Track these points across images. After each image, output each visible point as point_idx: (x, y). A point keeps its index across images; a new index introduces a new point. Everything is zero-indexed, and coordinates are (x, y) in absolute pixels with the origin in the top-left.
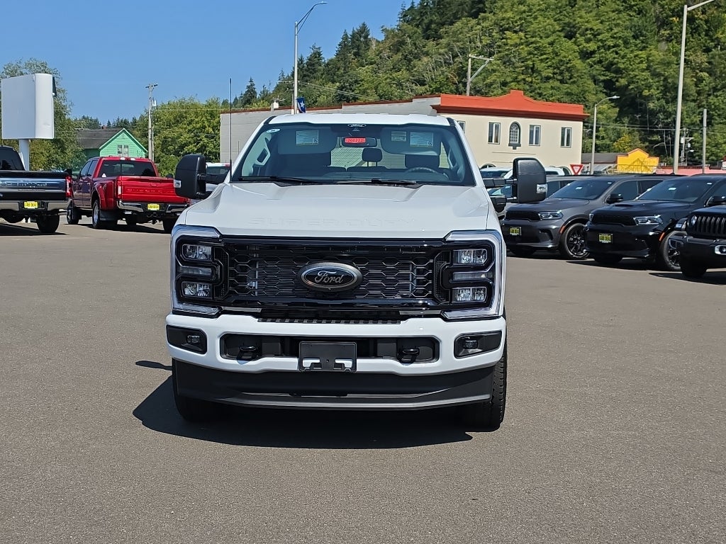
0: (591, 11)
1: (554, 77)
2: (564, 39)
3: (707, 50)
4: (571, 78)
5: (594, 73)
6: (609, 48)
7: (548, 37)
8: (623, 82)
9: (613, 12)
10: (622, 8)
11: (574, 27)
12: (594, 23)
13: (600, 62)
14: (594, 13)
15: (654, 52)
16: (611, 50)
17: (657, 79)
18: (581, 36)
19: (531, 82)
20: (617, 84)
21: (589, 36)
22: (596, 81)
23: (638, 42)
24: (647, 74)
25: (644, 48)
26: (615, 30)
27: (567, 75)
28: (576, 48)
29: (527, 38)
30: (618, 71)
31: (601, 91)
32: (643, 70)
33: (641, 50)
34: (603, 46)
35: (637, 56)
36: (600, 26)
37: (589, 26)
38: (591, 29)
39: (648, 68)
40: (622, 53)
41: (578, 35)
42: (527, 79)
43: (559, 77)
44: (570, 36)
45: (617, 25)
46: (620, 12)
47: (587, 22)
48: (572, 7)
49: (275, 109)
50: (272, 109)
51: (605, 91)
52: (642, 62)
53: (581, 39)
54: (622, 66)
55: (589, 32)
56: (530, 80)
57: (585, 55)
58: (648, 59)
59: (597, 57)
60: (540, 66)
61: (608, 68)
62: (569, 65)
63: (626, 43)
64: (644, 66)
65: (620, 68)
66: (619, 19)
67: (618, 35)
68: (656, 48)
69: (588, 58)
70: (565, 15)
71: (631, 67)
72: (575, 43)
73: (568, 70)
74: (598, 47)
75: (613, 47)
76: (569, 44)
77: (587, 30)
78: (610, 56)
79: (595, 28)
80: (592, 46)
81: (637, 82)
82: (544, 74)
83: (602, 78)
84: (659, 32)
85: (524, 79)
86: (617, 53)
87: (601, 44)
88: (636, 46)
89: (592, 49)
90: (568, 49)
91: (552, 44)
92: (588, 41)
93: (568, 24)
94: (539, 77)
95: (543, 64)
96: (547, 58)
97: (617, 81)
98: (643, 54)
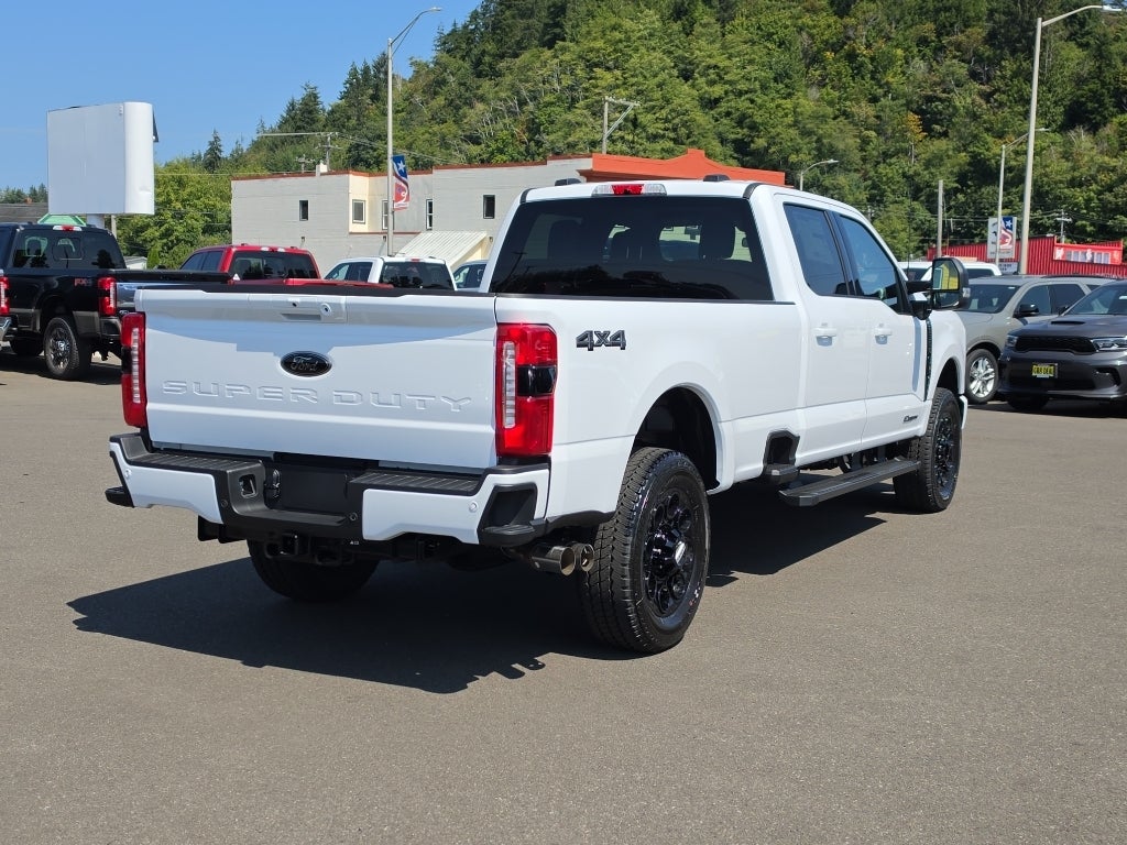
0: (714, 41)
1: (663, 136)
2: (678, 81)
3: (874, 100)
4: (688, 138)
5: (721, 129)
6: (740, 94)
7: (655, 76)
8: (761, 143)
9: (746, 43)
10: (756, 38)
11: (691, 63)
12: (718, 59)
13: (728, 114)
14: (718, 45)
15: (802, 101)
16: (743, 98)
17: (807, 140)
18: (701, 76)
19: (633, 142)
20: (752, 145)
21: (713, 76)
22: (723, 141)
23: (781, 86)
24: (793, 132)
25: (789, 95)
26: (749, 68)
27: (683, 131)
28: (695, 93)
29: (625, 78)
30: (754, 127)
31: (731, 156)
32: (790, 126)
33: (785, 98)
34: (732, 91)
35: (778, 106)
36: (727, 63)
37: (712, 62)
38: (716, 67)
39: (795, 124)
40: (759, 101)
41: (696, 75)
42: (626, 137)
43: (672, 135)
44: (686, 76)
45: (751, 62)
46: (754, 43)
47: (710, 56)
48: (688, 35)
49: (322, 174)
50: (318, 174)
51: (736, 155)
52: (786, 115)
53: (701, 81)
54: (759, 120)
55: (712, 71)
56: (630, 137)
57: (710, 103)
58: (795, 112)
59: (723, 107)
60: (644, 119)
61: (740, 123)
62: (685, 118)
63: (764, 87)
64: (790, 119)
65: (755, 123)
66: (754, 52)
67: (753, 75)
68: (806, 96)
69: (712, 109)
70: (677, 46)
71: (772, 122)
72: (693, 86)
73: (684, 124)
74: (726, 93)
75: (746, 92)
76: (686, 87)
77: (709, 67)
78: (743, 104)
79: (721, 65)
80: (717, 91)
81: (781, 143)
82: (651, 130)
83: (733, 136)
84: (807, 73)
85: (622, 138)
86: (752, 101)
87: (731, 88)
88: (778, 92)
89: (716, 95)
90: (685, 95)
91: (660, 86)
92: (712, 83)
93: (682, 59)
94: (644, 135)
95: (650, 116)
96: (653, 107)
97: (752, 141)
98: (788, 104)
